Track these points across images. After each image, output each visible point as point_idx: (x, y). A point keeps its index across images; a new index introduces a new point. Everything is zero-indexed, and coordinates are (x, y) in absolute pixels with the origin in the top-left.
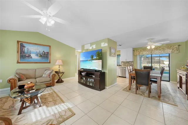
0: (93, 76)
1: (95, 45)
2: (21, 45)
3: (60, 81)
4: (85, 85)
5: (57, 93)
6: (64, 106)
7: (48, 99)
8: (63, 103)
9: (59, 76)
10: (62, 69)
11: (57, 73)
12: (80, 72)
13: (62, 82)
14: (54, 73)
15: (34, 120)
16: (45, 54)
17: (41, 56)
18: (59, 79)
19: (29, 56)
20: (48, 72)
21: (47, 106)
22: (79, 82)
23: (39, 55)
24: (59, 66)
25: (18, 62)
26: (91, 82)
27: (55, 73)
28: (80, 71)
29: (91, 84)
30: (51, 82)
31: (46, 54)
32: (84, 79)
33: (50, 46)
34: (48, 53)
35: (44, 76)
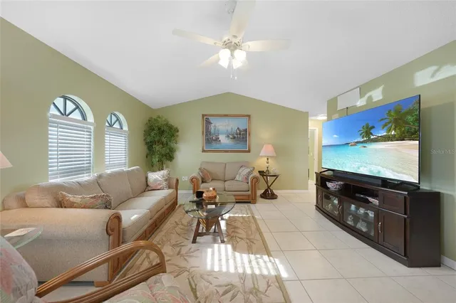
0: (371, 199)
1: (381, 89)
2: (207, 121)
3: (269, 195)
4: (339, 221)
5: (258, 222)
6: (270, 265)
7: (239, 231)
8: (267, 256)
9: (267, 182)
10: (273, 167)
11: (263, 176)
12: (322, 180)
13: (273, 197)
14: (256, 174)
15: (209, 268)
16: (240, 134)
17: (234, 138)
18: (266, 191)
19: (217, 140)
20: (245, 171)
21: (234, 249)
22: (319, 208)
23: (231, 136)
24: (268, 159)
25: (204, 151)
26: (363, 220)
27: (258, 175)
28: (321, 178)
29: (362, 227)
30: (250, 193)
31: (242, 133)
32: (336, 202)
33: (249, 116)
34: (246, 130)
35: (237, 178)
